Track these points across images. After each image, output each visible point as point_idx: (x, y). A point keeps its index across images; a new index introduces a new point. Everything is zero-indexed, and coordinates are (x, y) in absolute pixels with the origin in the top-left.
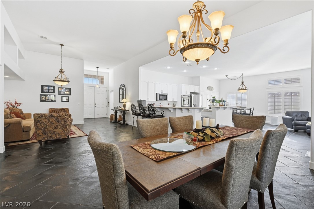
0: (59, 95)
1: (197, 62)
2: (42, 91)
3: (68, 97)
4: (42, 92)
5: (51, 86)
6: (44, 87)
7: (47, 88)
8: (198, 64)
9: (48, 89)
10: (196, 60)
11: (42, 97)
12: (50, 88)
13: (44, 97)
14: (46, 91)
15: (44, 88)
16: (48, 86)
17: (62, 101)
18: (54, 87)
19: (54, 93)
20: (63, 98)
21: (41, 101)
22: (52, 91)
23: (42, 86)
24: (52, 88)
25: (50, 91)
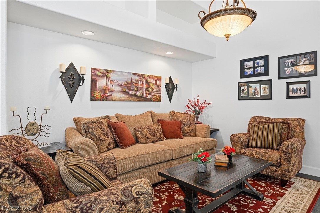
0: (280, 78)
2: (243, 75)
3: (308, 82)
4: (241, 78)
5: (260, 58)
6: (245, 63)
7: (250, 64)
9: (254, 67)
12: (258, 63)
13: (246, 87)
14: (249, 73)
15: (245, 67)
16: (253, 60)
17: (288, 97)
18: (266, 58)
19: (268, 75)
20: (291, 86)
21: (241, 98)
22: (262, 71)
23: (242, 62)
24: (262, 62)
25: (257, 71)
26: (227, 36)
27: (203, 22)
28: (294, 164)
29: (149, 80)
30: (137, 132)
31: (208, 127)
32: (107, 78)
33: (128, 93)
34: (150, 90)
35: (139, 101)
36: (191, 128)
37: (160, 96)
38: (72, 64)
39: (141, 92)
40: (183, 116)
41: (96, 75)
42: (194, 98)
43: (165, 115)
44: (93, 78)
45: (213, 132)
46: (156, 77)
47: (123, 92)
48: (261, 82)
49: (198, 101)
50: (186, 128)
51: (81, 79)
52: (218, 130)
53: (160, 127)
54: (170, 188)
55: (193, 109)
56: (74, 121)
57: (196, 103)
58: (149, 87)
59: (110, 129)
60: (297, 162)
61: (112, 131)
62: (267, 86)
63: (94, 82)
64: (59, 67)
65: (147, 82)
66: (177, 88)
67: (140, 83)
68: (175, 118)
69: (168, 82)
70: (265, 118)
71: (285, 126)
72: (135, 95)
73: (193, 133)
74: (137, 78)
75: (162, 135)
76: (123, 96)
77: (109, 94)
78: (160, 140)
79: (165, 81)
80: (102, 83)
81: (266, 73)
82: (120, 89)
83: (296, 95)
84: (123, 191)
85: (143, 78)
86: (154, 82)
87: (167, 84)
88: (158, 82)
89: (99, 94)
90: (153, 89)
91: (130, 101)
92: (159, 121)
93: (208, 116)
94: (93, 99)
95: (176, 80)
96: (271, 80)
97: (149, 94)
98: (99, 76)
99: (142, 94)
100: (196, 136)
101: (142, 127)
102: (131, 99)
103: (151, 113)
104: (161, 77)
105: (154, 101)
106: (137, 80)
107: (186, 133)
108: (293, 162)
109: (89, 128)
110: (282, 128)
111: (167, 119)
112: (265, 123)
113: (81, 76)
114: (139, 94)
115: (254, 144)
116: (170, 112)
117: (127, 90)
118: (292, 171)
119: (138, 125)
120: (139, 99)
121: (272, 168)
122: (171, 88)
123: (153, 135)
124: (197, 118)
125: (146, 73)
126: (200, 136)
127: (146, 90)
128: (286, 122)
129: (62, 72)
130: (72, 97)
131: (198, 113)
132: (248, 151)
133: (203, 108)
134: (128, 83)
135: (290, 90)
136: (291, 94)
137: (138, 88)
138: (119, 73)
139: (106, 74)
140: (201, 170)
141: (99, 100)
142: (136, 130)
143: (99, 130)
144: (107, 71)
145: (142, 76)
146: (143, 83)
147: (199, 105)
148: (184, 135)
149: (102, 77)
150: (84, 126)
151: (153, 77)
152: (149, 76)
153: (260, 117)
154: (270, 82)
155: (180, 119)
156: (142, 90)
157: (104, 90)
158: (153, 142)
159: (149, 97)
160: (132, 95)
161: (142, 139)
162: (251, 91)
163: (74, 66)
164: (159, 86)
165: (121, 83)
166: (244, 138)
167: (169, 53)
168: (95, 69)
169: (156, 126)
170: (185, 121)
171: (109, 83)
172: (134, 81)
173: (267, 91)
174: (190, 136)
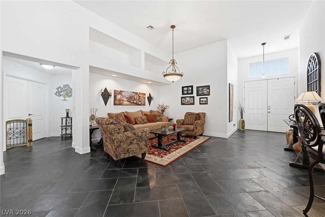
0: (197, 96)
2: (183, 94)
3: (207, 98)
5: (190, 86)
6: (184, 88)
7: (186, 89)
11: (183, 99)
12: (189, 89)
13: (185, 99)
14: (185, 93)
15: (184, 90)
16: (187, 87)
17: (200, 104)
18: (192, 87)
19: (193, 94)
20: (201, 99)
21: (182, 104)
22: (191, 92)
23: (183, 88)
24: (190, 88)
25: (189, 92)
26: (173, 82)
27: (165, 76)
28: (199, 130)
29: (139, 95)
30: (136, 119)
31: (168, 117)
32: (121, 94)
33: (130, 102)
34: (140, 100)
35: (135, 105)
36: (160, 118)
37: (145, 103)
38: (106, 88)
39: (136, 101)
40: (156, 112)
41: (116, 93)
42: (161, 104)
43: (147, 112)
44: (115, 94)
45: (170, 120)
46: (143, 93)
47: (128, 101)
48: (190, 97)
49: (163, 105)
50: (157, 118)
51: (109, 95)
52: (173, 119)
53: (146, 117)
54: (151, 141)
55: (161, 109)
56: (108, 114)
57: (162, 106)
58: (140, 99)
59: (125, 118)
60: (200, 129)
61: (126, 119)
62: (192, 99)
63: (115, 97)
64: (101, 90)
65: (139, 96)
66: (153, 99)
67: (136, 96)
68: (153, 113)
69: (149, 96)
70: (191, 113)
71: (198, 116)
72: (133, 102)
73: (161, 120)
74: (134, 94)
75: (147, 121)
76: (128, 103)
77: (122, 102)
78: (146, 123)
79: (147, 95)
80: (119, 97)
81: (192, 93)
82: (126, 99)
83: (203, 103)
84: (142, 130)
85: (137, 94)
86: (142, 96)
87: (148, 97)
88: (144, 96)
89: (117, 102)
90: (142, 100)
91: (131, 105)
92: (145, 115)
93: (168, 112)
94: (115, 104)
95: (153, 95)
96: (194, 96)
97: (140, 102)
98: (118, 94)
99: (137, 102)
100: (162, 121)
101: (138, 117)
102: (131, 104)
103: (141, 111)
104: (145, 94)
105: (142, 105)
106: (134, 95)
107: (158, 120)
108: (198, 129)
109: (118, 117)
110: (196, 117)
111: (149, 114)
112: (191, 115)
113: (110, 94)
114: (135, 102)
115: (185, 123)
116: (150, 111)
117: (130, 100)
118: (198, 132)
119: (136, 116)
120: (135, 104)
121: (191, 132)
122: (150, 99)
123: (143, 120)
124: (163, 113)
125: (138, 92)
126: (164, 122)
127: (138, 100)
128: (198, 114)
129: (102, 92)
130: (106, 104)
131: (163, 111)
132: (183, 126)
133: (166, 109)
134: (130, 97)
135: (201, 101)
136: (201, 103)
137: (135, 99)
138: (126, 92)
139: (121, 92)
140: (164, 130)
141: (118, 105)
142: (135, 119)
143: (121, 118)
144: (121, 91)
145: (137, 93)
146: (137, 97)
147: (164, 107)
148: (157, 121)
149: (119, 94)
150: (116, 116)
151: (141, 94)
152: (140, 93)
153: (190, 113)
154: (193, 97)
155: (155, 114)
156: (137, 100)
157: (120, 100)
158: (143, 124)
159: (140, 103)
160: (132, 103)
161: (138, 122)
162: (187, 101)
163: (107, 90)
164: (145, 98)
165: (127, 97)
166: (182, 121)
167: (150, 82)
168: (116, 90)
169: (144, 117)
170: (157, 114)
171: (122, 97)
172: (133, 96)
173: (193, 101)
174: (160, 121)
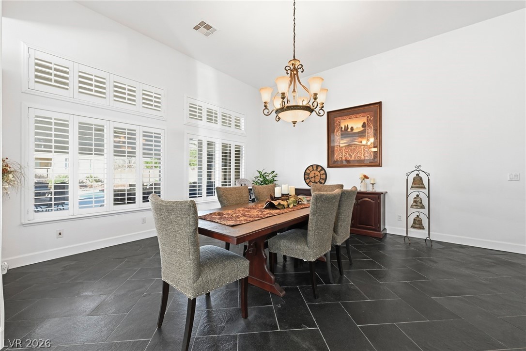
1: (294, 124)
8: (294, 126)
10: (292, 122)
